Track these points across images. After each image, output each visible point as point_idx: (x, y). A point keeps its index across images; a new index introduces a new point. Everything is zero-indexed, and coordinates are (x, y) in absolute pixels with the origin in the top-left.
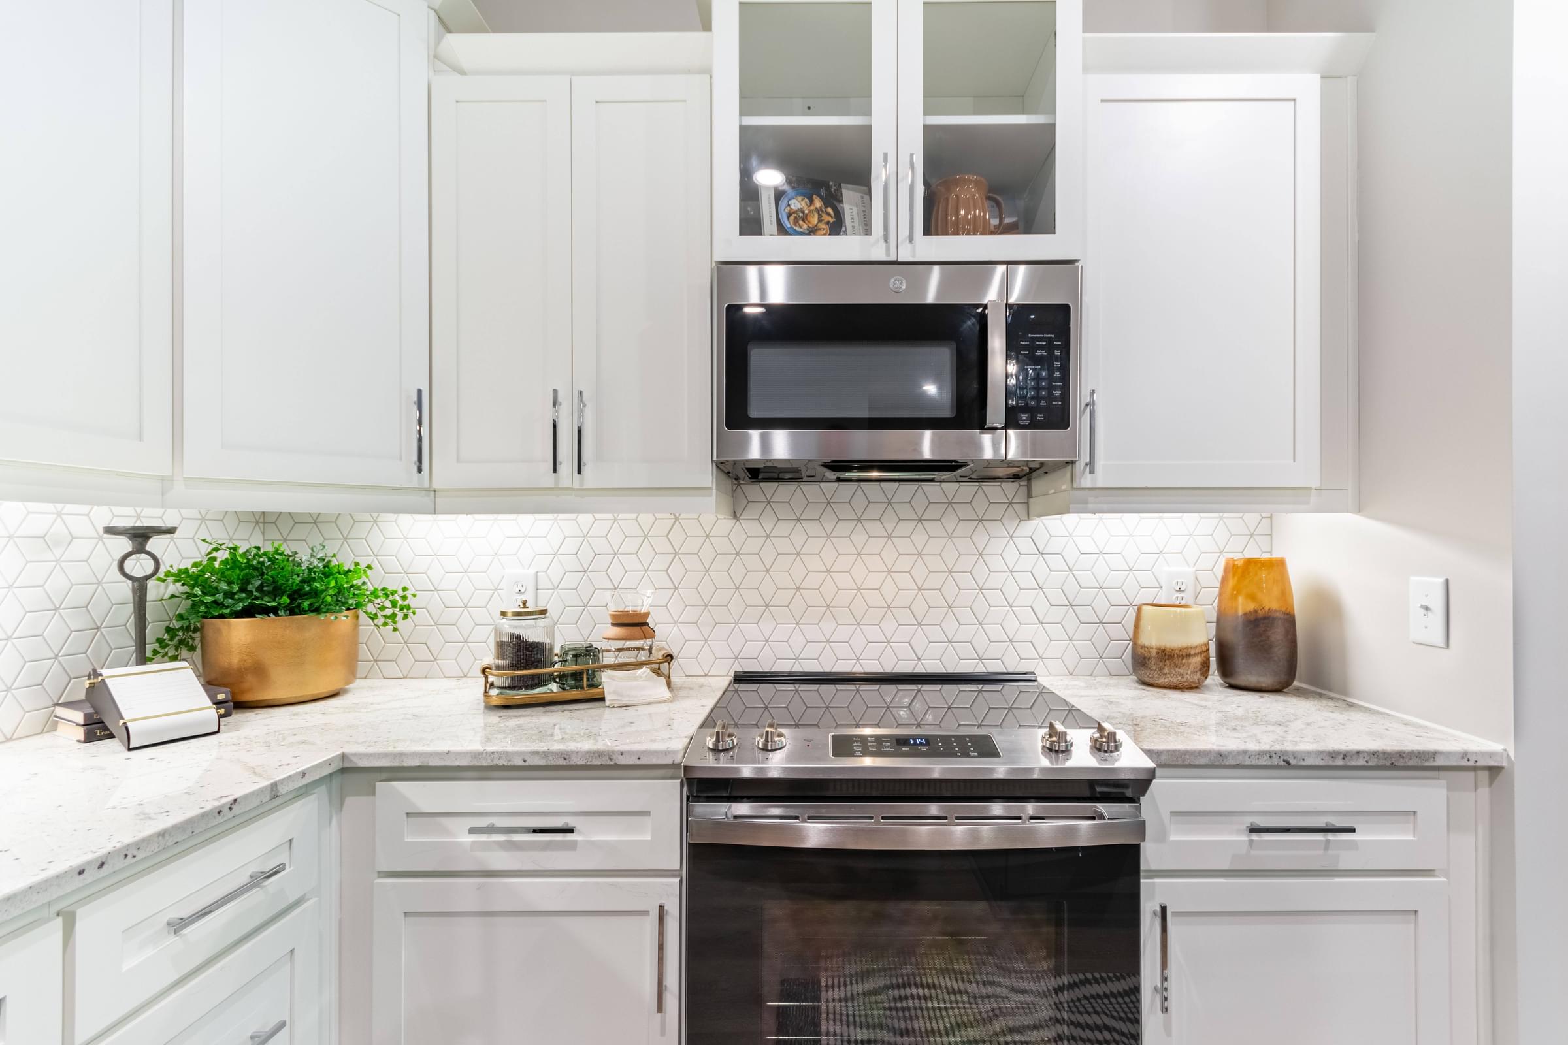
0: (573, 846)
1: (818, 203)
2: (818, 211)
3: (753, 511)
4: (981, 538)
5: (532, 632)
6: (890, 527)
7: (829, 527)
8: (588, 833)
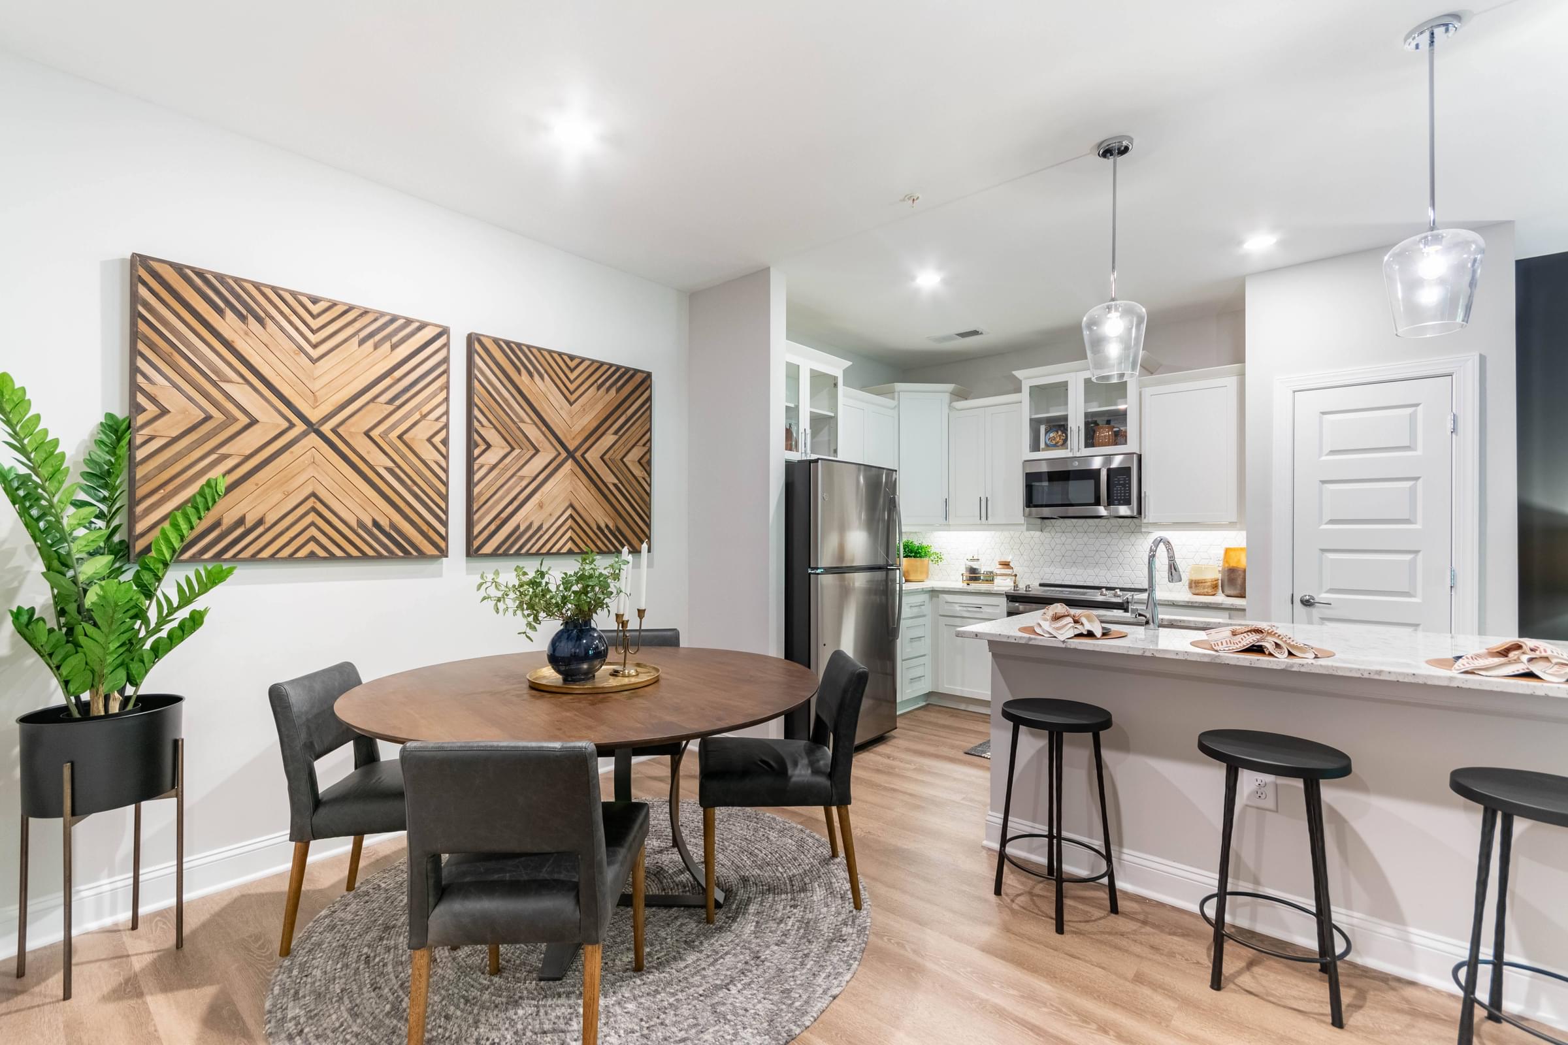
0: (982, 612)
1: (1060, 433)
2: (1060, 436)
3: (1048, 529)
4: (1133, 539)
5: (975, 565)
6: (1097, 535)
7: (1074, 535)
8: (985, 609)
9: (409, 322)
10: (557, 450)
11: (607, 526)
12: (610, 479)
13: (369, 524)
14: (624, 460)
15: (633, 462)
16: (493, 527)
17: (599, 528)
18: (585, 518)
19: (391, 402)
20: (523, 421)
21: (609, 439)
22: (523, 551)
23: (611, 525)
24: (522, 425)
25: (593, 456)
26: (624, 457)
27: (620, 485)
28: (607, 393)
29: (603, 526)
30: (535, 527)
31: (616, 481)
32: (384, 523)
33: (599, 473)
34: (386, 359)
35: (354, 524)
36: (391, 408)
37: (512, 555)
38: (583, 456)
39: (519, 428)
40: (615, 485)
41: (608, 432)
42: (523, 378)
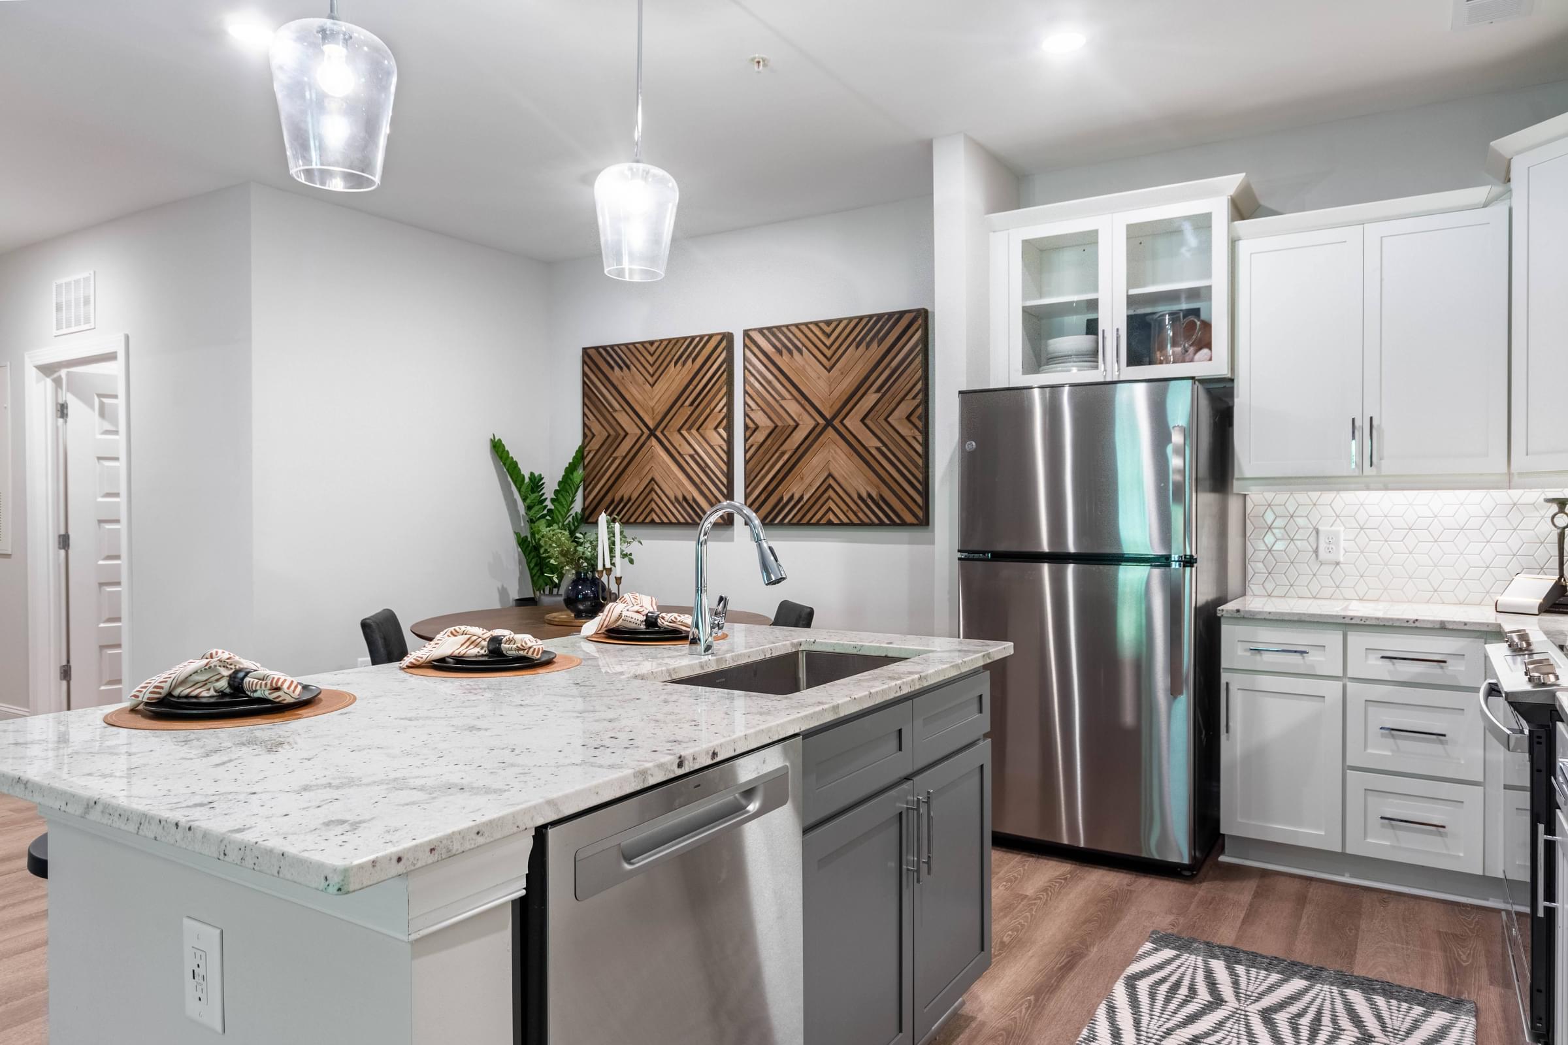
9: (702, 337)
10: (815, 420)
11: (869, 495)
12: (872, 443)
13: (681, 498)
14: (889, 419)
15: (899, 419)
16: (763, 497)
17: (860, 497)
18: (845, 488)
19: (691, 404)
20: (784, 399)
21: (871, 398)
22: (787, 521)
23: (874, 495)
24: (783, 403)
25: (853, 423)
26: (889, 416)
27: (884, 449)
28: (867, 349)
29: (864, 495)
30: (796, 497)
31: (879, 445)
32: (689, 497)
33: (860, 438)
34: (690, 367)
35: (673, 499)
36: (693, 408)
37: (776, 524)
38: (841, 422)
39: (781, 406)
40: (878, 449)
41: (870, 391)
42: (784, 357)
